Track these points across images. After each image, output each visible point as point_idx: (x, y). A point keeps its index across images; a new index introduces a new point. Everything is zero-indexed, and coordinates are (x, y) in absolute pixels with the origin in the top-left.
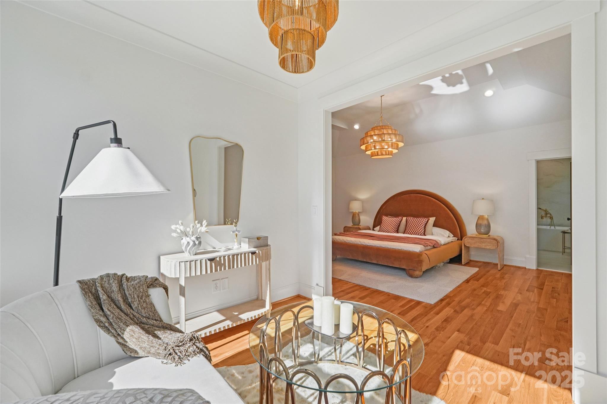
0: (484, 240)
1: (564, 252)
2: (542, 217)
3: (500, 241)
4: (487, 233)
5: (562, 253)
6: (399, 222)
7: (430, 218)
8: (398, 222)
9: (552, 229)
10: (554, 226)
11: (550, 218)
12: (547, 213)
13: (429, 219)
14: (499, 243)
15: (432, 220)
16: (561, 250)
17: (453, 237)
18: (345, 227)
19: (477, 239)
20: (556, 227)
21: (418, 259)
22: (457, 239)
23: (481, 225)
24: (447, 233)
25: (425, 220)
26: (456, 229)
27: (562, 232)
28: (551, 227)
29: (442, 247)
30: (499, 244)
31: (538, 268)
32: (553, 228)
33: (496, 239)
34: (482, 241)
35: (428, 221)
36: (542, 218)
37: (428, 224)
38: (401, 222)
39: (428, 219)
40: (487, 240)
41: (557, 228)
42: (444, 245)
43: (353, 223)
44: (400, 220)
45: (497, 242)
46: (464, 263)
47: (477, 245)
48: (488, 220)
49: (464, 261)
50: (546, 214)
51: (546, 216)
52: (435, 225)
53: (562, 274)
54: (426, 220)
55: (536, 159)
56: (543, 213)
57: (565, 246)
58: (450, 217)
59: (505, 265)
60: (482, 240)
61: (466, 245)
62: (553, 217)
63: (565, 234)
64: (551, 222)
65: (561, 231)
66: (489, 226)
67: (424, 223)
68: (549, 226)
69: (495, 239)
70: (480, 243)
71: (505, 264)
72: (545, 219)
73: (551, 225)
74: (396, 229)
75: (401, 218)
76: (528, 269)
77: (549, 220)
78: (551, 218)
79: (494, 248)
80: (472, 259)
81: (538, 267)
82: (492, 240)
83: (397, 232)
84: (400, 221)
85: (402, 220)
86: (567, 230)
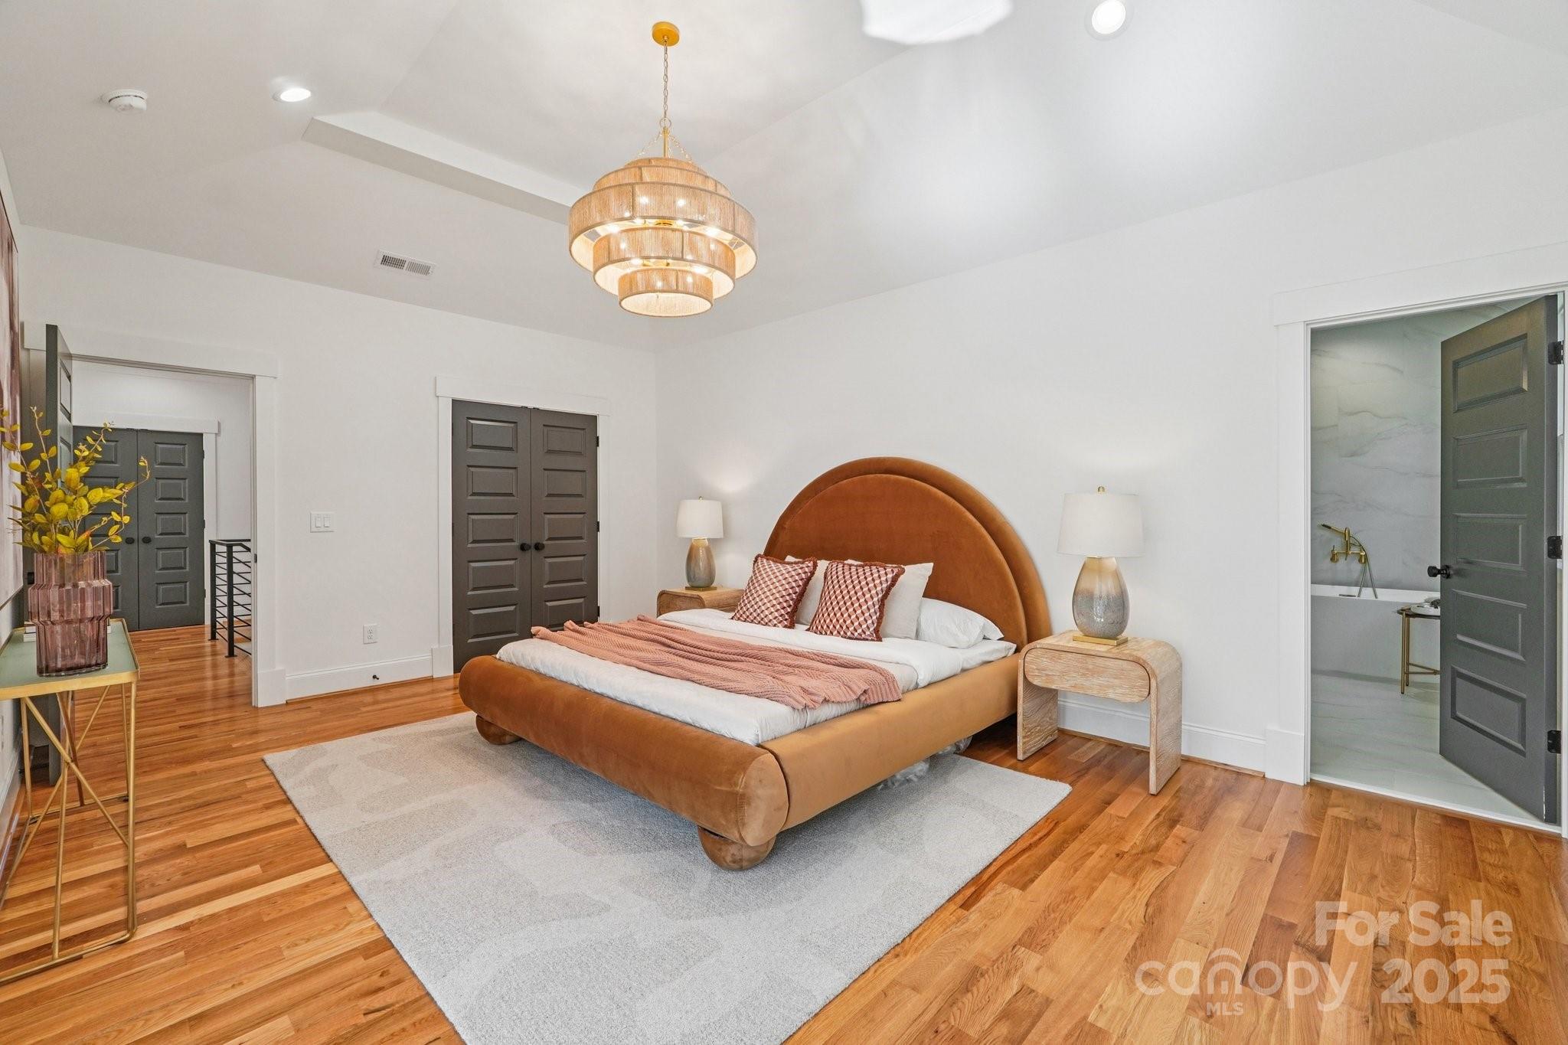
0: (1099, 661)
1: (1406, 683)
2: (1334, 555)
3: (1157, 672)
4: (1114, 632)
5: (1399, 688)
6: (801, 583)
7: (907, 568)
8: (795, 581)
9: (1366, 601)
10: (1373, 586)
11: (1360, 561)
12: (1349, 542)
13: (903, 571)
14: (1156, 677)
15: (918, 574)
16: (1397, 674)
17: (1000, 639)
18: (662, 594)
19: (1070, 655)
20: (1378, 590)
21: (728, 789)
22: (1015, 646)
23: (1090, 597)
24: (977, 622)
25: (886, 574)
26: (1012, 607)
27: (1400, 612)
28: (1364, 589)
29: (913, 700)
30: (1153, 681)
31: (1318, 778)
32: (1367, 593)
33: (1145, 661)
34: (1090, 667)
35: (894, 580)
36: (1334, 558)
37: (893, 589)
38: (809, 579)
39: (896, 571)
40: (1111, 663)
41: (1385, 595)
42: (929, 685)
43: (689, 579)
44: (805, 573)
45: (1144, 673)
46: (1024, 753)
47: (1072, 683)
48: (1117, 575)
49: (1024, 743)
50: (1347, 546)
51: (1347, 554)
52: (933, 591)
53: (1413, 809)
54: (890, 576)
55: (1309, 318)
56: (1338, 544)
57: (1411, 661)
58: (992, 561)
59: (1187, 760)
60: (1090, 663)
61: (1030, 679)
62: (1369, 557)
63: (1411, 619)
64: (1364, 572)
65: (1396, 609)
66: (1120, 604)
67: (879, 589)
68: (1356, 585)
69: (1139, 658)
70: (1084, 674)
71: (1185, 752)
72: (1342, 562)
73: (1362, 584)
74: (789, 610)
75: (811, 564)
76: (1274, 780)
77: (1357, 567)
78: (1364, 560)
79: (1136, 699)
80: (1072, 725)
81: (1312, 771)
82: (1125, 665)
83: (793, 619)
84: (803, 576)
85: (813, 573)
86: (1420, 606)
